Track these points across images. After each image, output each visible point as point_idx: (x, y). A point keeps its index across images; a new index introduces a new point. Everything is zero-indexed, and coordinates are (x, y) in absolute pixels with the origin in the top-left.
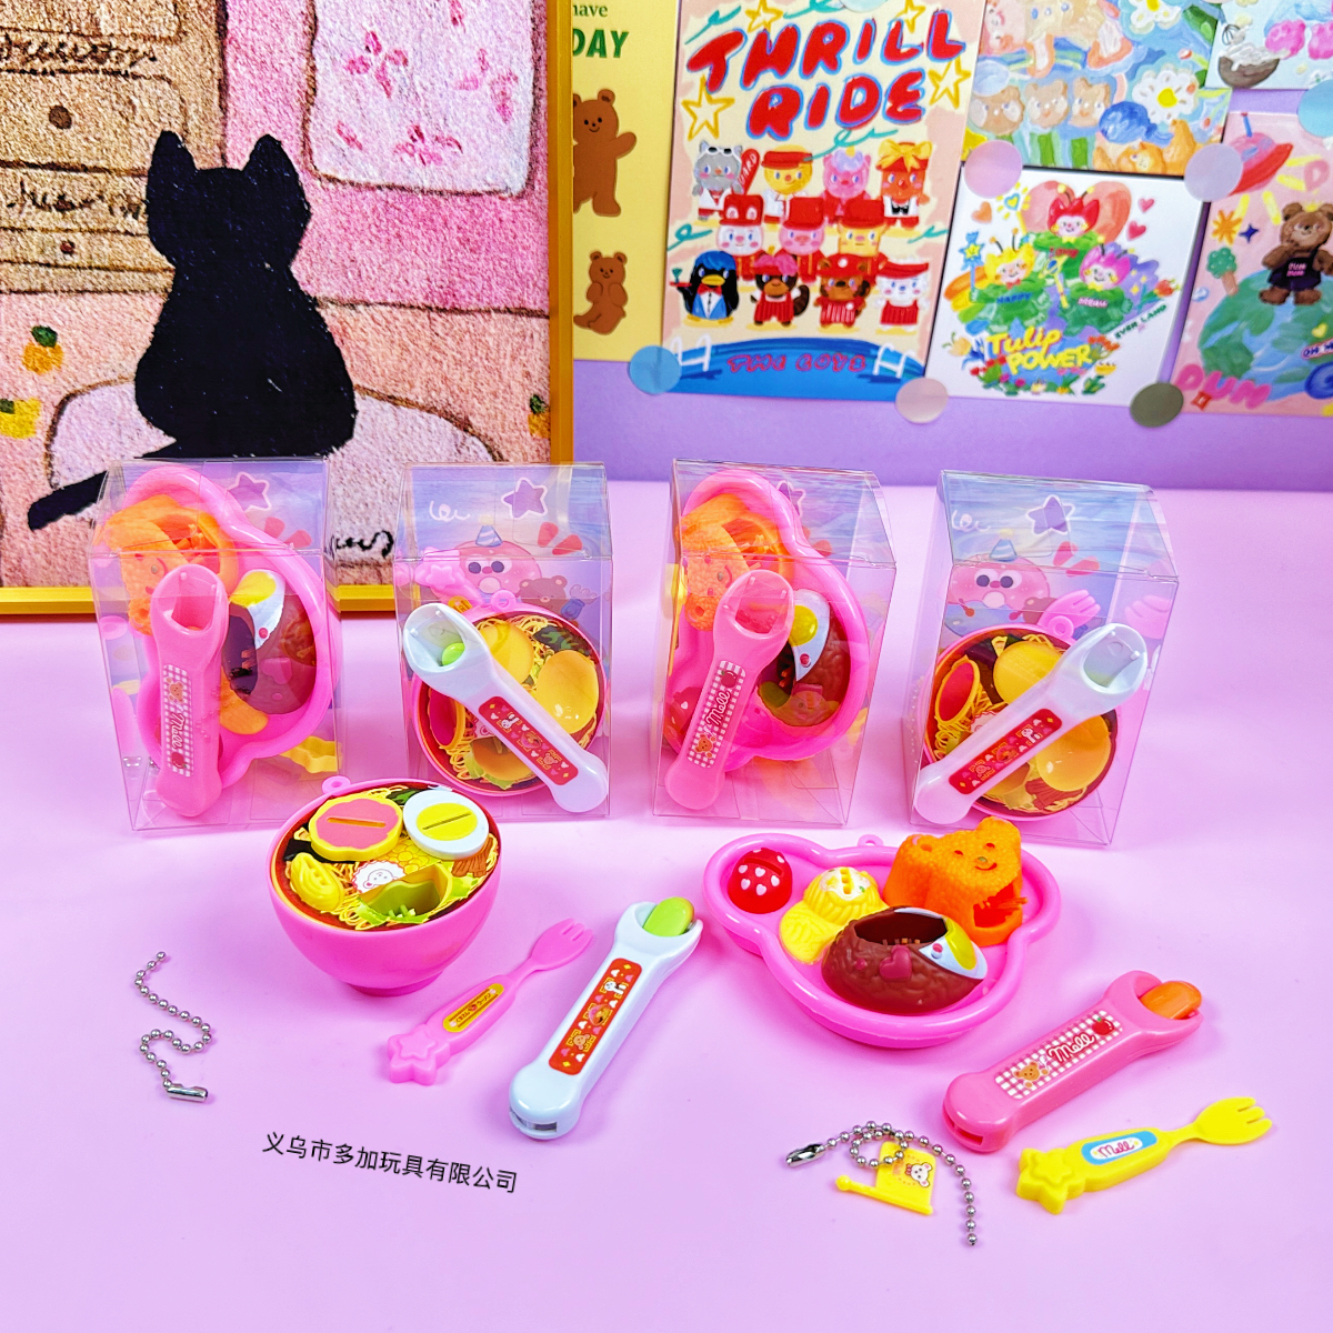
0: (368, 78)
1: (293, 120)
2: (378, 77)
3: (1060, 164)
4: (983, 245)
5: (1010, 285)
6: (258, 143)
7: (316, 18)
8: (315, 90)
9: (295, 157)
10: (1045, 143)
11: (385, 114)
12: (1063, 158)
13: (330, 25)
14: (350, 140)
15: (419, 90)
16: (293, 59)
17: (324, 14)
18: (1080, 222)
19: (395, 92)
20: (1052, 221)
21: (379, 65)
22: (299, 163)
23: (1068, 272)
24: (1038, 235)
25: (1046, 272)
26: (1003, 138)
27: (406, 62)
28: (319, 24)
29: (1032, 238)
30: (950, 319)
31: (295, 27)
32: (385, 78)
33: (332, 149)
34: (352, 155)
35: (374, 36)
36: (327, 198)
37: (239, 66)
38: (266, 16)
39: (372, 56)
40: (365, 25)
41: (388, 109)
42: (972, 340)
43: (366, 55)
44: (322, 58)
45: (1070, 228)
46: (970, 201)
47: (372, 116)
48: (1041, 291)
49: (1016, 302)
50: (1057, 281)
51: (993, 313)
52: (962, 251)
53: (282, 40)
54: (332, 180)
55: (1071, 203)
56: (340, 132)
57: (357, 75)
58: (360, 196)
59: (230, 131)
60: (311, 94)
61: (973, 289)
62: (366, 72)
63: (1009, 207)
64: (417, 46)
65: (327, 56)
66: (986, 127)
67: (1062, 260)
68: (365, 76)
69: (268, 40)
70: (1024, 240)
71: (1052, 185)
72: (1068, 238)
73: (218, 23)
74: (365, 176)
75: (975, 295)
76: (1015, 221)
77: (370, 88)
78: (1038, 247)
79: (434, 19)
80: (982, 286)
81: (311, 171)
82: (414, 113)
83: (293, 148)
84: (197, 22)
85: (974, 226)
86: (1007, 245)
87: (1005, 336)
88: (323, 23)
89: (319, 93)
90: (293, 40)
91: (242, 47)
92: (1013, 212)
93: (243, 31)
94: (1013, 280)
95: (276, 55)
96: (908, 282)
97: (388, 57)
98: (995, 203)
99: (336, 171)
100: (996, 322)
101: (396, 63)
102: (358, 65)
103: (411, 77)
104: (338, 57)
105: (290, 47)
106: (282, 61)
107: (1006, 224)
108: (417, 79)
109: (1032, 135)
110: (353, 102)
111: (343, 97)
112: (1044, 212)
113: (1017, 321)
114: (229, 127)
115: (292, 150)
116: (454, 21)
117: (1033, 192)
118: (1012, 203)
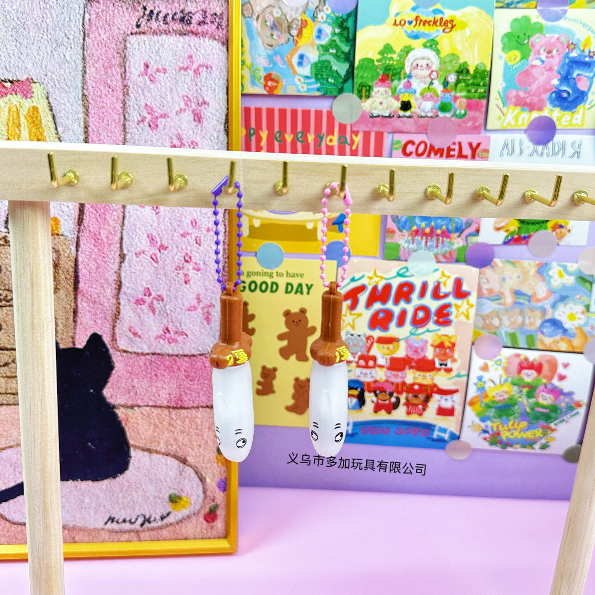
0: (145, 307)
1: (108, 326)
2: (149, 306)
3: (521, 346)
4: (485, 382)
5: (500, 401)
6: (91, 336)
7: (121, 282)
8: (119, 313)
9: (108, 342)
10: (513, 336)
11: (152, 323)
12: (522, 342)
13: (128, 285)
14: (135, 334)
15: (169, 312)
16: (109, 299)
17: (125, 280)
18: (533, 373)
19: (157, 313)
20: (519, 372)
21: (150, 301)
22: (110, 344)
23: (530, 395)
24: (513, 378)
25: (518, 395)
26: (492, 333)
27: (163, 300)
28: (123, 285)
29: (510, 379)
30: (471, 415)
31: (111, 286)
32: (152, 307)
33: (126, 338)
34: (136, 340)
35: (148, 289)
36: (122, 359)
37: (84, 303)
38: (97, 281)
39: (147, 298)
40: (144, 284)
41: (154, 320)
42: (483, 425)
43: (144, 297)
44: (123, 299)
45: (528, 376)
46: (477, 362)
47: (146, 323)
48: (515, 404)
49: (504, 409)
50: (524, 400)
51: (492, 413)
52: (475, 384)
53: (105, 292)
54: (125, 351)
55: (528, 363)
56: (130, 331)
57: (139, 306)
58: (138, 358)
59: (78, 331)
60: (117, 315)
61: (482, 402)
62: (144, 304)
63: (497, 365)
64: (168, 293)
65: (126, 298)
66: (483, 328)
67: (525, 390)
68: (143, 306)
69: (98, 291)
70: (506, 380)
71: (518, 355)
72: (528, 380)
73: (75, 285)
74: (141, 349)
75: (483, 405)
76: (501, 372)
77: (146, 311)
78: (513, 384)
79: (176, 282)
80: (486, 401)
81: (116, 349)
82: (166, 321)
83: (108, 338)
84: (64, 284)
85: (481, 373)
86: (497, 382)
87: (499, 423)
88: (125, 284)
89: (121, 314)
90: (110, 292)
91: (86, 295)
92: (499, 368)
93: (86, 288)
94: (501, 398)
95: (102, 298)
96: (449, 397)
97: (154, 298)
98: (490, 363)
99: (128, 347)
100: (495, 417)
101: (158, 300)
102: (140, 302)
103: (165, 306)
104: (131, 298)
105: (108, 294)
106: (104, 301)
107: (496, 373)
108: (168, 307)
109: (506, 333)
110: (137, 317)
111: (132, 315)
112: (514, 368)
113: (504, 417)
114: (77, 329)
115: (106, 339)
116: (186, 282)
117: (509, 359)
118: (499, 363)
